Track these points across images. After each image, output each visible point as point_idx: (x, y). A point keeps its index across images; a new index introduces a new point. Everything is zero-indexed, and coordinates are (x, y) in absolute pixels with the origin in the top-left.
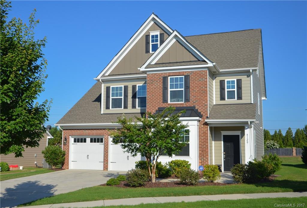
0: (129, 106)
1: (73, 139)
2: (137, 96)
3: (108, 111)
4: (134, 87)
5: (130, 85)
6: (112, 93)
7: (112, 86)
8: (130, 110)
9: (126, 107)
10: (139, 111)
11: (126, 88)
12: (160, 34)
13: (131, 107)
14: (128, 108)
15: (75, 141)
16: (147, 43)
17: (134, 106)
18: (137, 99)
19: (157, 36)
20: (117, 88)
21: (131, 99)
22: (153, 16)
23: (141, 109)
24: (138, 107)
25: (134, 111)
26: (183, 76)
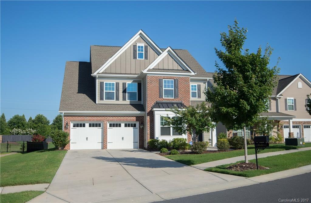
0: (120, 98)
1: (73, 124)
2: (127, 91)
3: (102, 102)
4: (124, 84)
5: (121, 82)
6: (105, 87)
7: (105, 81)
8: (121, 101)
9: (117, 99)
10: (129, 103)
11: (117, 84)
12: (145, 46)
13: (122, 100)
14: (120, 100)
15: (74, 126)
16: (135, 51)
17: (124, 99)
18: (127, 94)
19: (142, 47)
20: (110, 84)
21: (122, 94)
22: (141, 31)
23: (130, 101)
24: (128, 100)
25: (124, 102)
26: (173, 80)
